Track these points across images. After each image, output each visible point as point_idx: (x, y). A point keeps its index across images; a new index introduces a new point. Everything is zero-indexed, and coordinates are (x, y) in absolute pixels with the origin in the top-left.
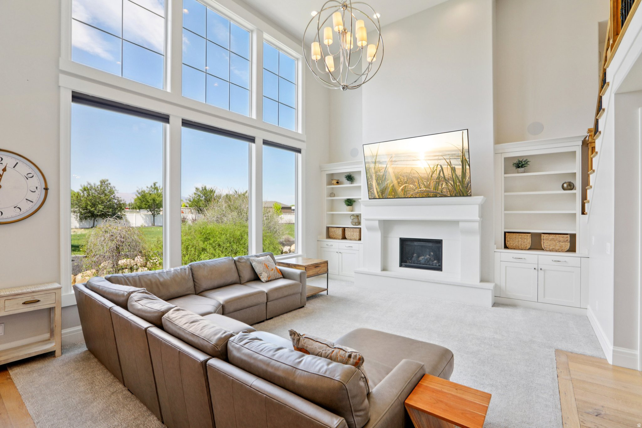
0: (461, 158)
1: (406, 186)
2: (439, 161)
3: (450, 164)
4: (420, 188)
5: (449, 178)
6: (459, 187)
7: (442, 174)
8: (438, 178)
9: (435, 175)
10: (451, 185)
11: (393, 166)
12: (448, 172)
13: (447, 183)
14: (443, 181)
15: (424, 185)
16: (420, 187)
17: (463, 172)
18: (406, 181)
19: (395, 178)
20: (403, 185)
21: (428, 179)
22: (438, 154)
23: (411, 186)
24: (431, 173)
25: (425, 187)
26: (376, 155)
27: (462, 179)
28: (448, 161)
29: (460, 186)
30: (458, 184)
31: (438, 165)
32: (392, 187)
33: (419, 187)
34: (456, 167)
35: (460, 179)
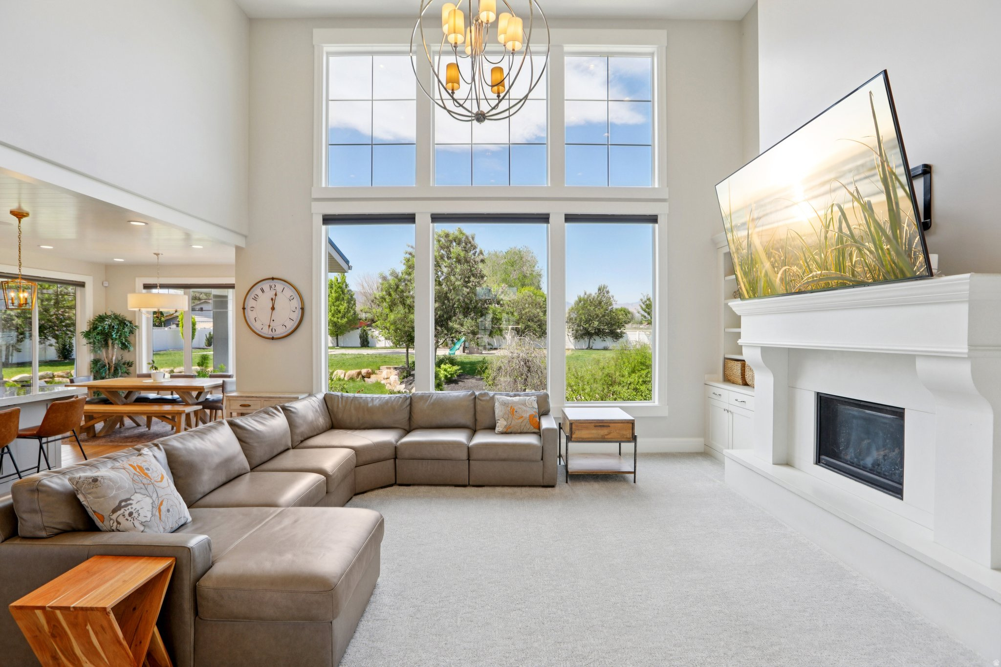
0: (881, 169)
1: (785, 270)
2: (833, 195)
3: (857, 197)
4: (811, 272)
5: (863, 234)
6: (890, 254)
7: (845, 230)
8: (840, 240)
9: (833, 234)
10: (871, 252)
11: (757, 230)
12: (857, 221)
13: (860, 250)
14: (851, 246)
15: (817, 263)
16: (809, 269)
17: (891, 210)
18: (783, 259)
19: (765, 255)
20: (780, 269)
21: (821, 248)
22: (827, 178)
23: (795, 268)
24: (823, 230)
25: (820, 267)
26: (728, 213)
27: (892, 232)
28: (852, 189)
29: (892, 253)
30: (885, 247)
31: (833, 204)
32: (765, 277)
33: (807, 269)
34: (874, 200)
35: (889, 232)
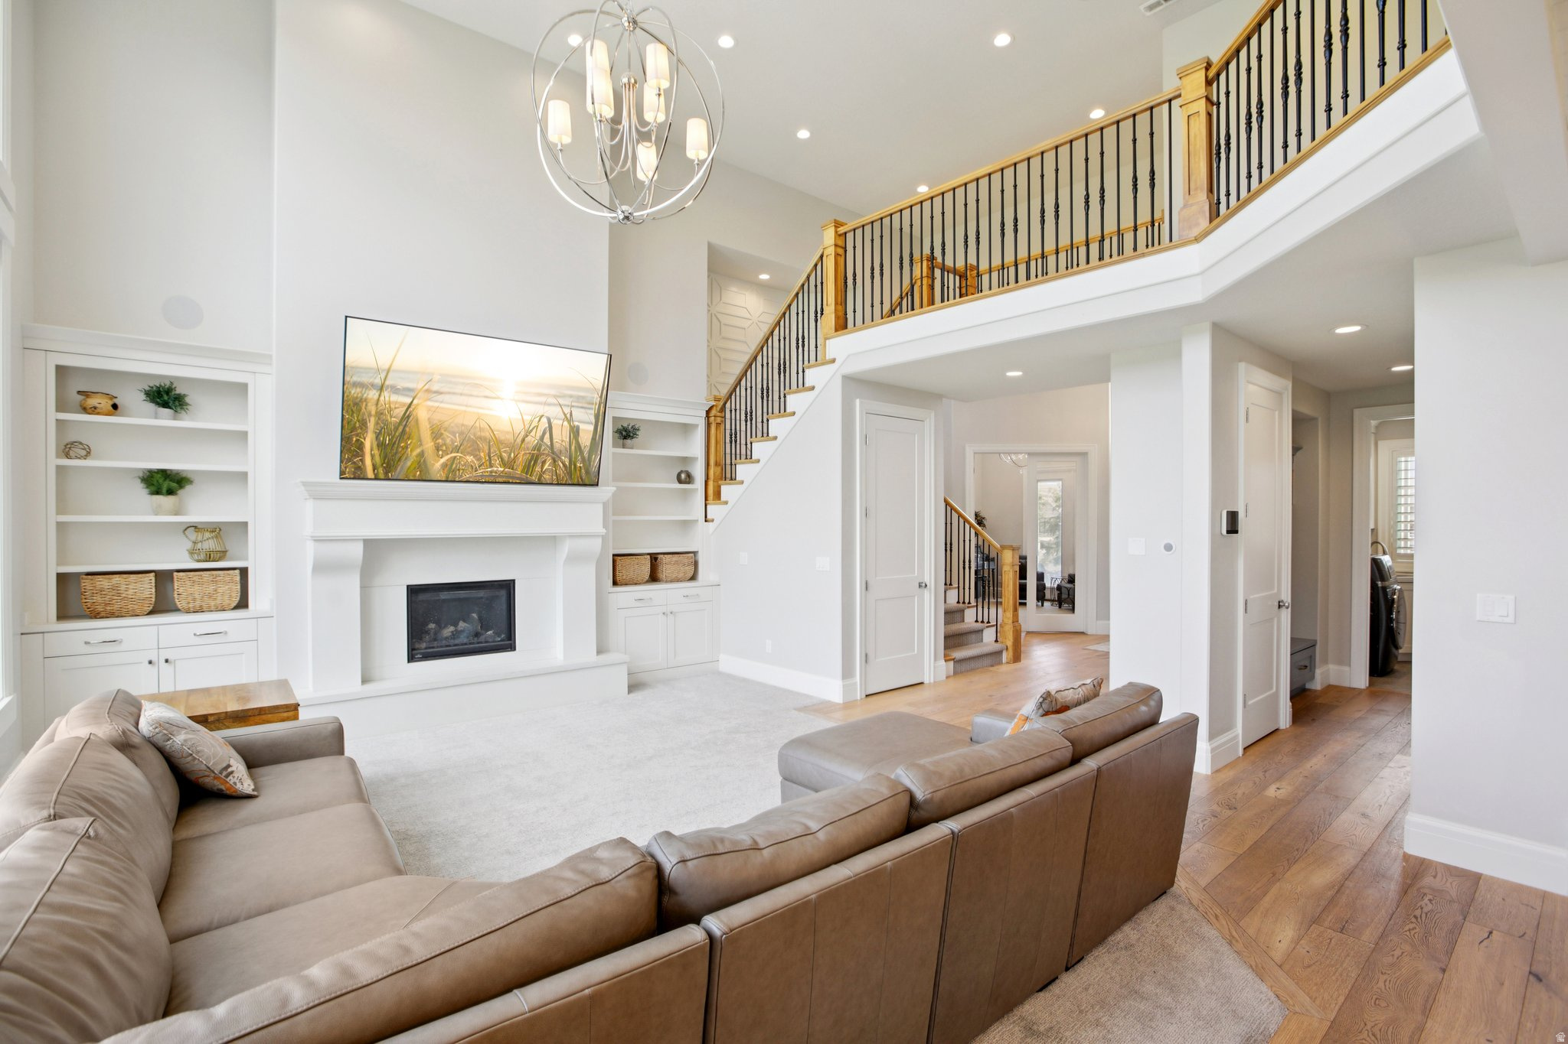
0: (597, 407)
1: (455, 457)
2: (547, 408)
3: (569, 418)
4: (491, 466)
5: (563, 449)
6: (580, 471)
7: (547, 439)
8: (538, 447)
9: (532, 440)
10: (564, 465)
11: (430, 403)
12: (561, 437)
13: (554, 461)
14: (548, 455)
15: (502, 460)
16: (490, 463)
17: (594, 439)
18: (457, 446)
19: (429, 433)
20: (448, 454)
21: (512, 447)
22: (546, 391)
23: (470, 458)
24: (523, 433)
25: (504, 464)
26: (387, 367)
27: (589, 456)
28: (567, 410)
29: (583, 471)
30: (578, 465)
31: (543, 416)
32: (417, 456)
33: (488, 463)
34: (582, 427)
35: (586, 454)
